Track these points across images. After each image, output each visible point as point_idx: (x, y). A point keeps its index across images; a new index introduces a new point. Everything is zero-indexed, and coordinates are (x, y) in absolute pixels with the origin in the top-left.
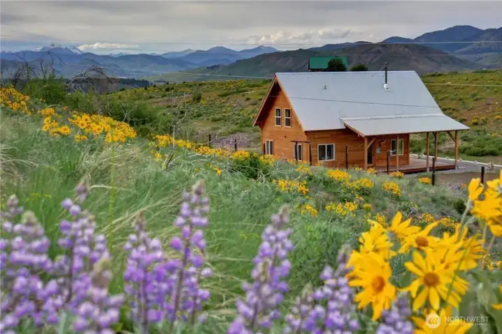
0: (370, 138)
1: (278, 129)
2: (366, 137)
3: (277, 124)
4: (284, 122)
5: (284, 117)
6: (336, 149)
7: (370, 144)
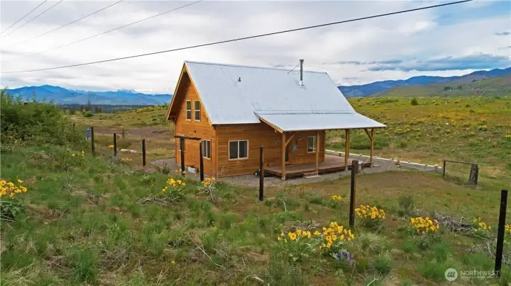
0: (288, 134)
1: (188, 123)
2: (284, 132)
3: (188, 118)
4: (194, 115)
5: (194, 111)
6: (250, 146)
7: (288, 141)
